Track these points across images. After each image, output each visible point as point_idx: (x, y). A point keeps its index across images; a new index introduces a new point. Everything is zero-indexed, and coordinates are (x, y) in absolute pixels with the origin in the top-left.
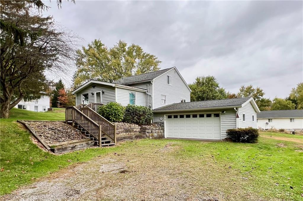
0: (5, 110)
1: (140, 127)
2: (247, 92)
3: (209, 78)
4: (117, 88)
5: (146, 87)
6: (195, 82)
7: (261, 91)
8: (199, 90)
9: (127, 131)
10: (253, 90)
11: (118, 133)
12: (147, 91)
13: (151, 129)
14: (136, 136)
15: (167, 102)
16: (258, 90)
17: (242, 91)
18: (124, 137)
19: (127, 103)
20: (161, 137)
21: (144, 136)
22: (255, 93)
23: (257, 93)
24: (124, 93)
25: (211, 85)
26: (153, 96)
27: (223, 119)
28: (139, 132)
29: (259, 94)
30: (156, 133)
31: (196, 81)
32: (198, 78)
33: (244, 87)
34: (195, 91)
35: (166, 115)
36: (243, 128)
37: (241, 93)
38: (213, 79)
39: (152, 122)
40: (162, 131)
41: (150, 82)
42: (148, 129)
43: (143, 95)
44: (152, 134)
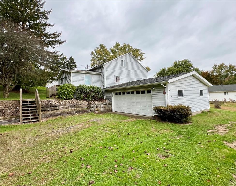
0: (5, 92)
1: (87, 103)
2: (219, 69)
3: (184, 61)
4: (72, 72)
5: (101, 70)
6: (172, 65)
7: (234, 67)
8: (176, 71)
9: (72, 106)
10: (226, 67)
11: (62, 108)
12: (101, 73)
13: (96, 104)
14: (77, 111)
15: (121, 81)
16: (230, 66)
17: (214, 68)
18: (61, 113)
19: (78, 84)
20: (109, 111)
21: (87, 111)
22: (228, 69)
23: (230, 69)
24: (79, 76)
25: (186, 66)
26: (105, 77)
27: (154, 95)
28: (87, 107)
29: (232, 70)
30: (102, 107)
31: (174, 64)
32: (175, 62)
33: (216, 65)
34: (173, 71)
35: (114, 92)
36: (173, 105)
37: (214, 70)
38: (188, 61)
39: (105, 98)
40: (110, 106)
41: (102, 66)
42: (93, 105)
43: (100, 77)
44: (97, 109)
